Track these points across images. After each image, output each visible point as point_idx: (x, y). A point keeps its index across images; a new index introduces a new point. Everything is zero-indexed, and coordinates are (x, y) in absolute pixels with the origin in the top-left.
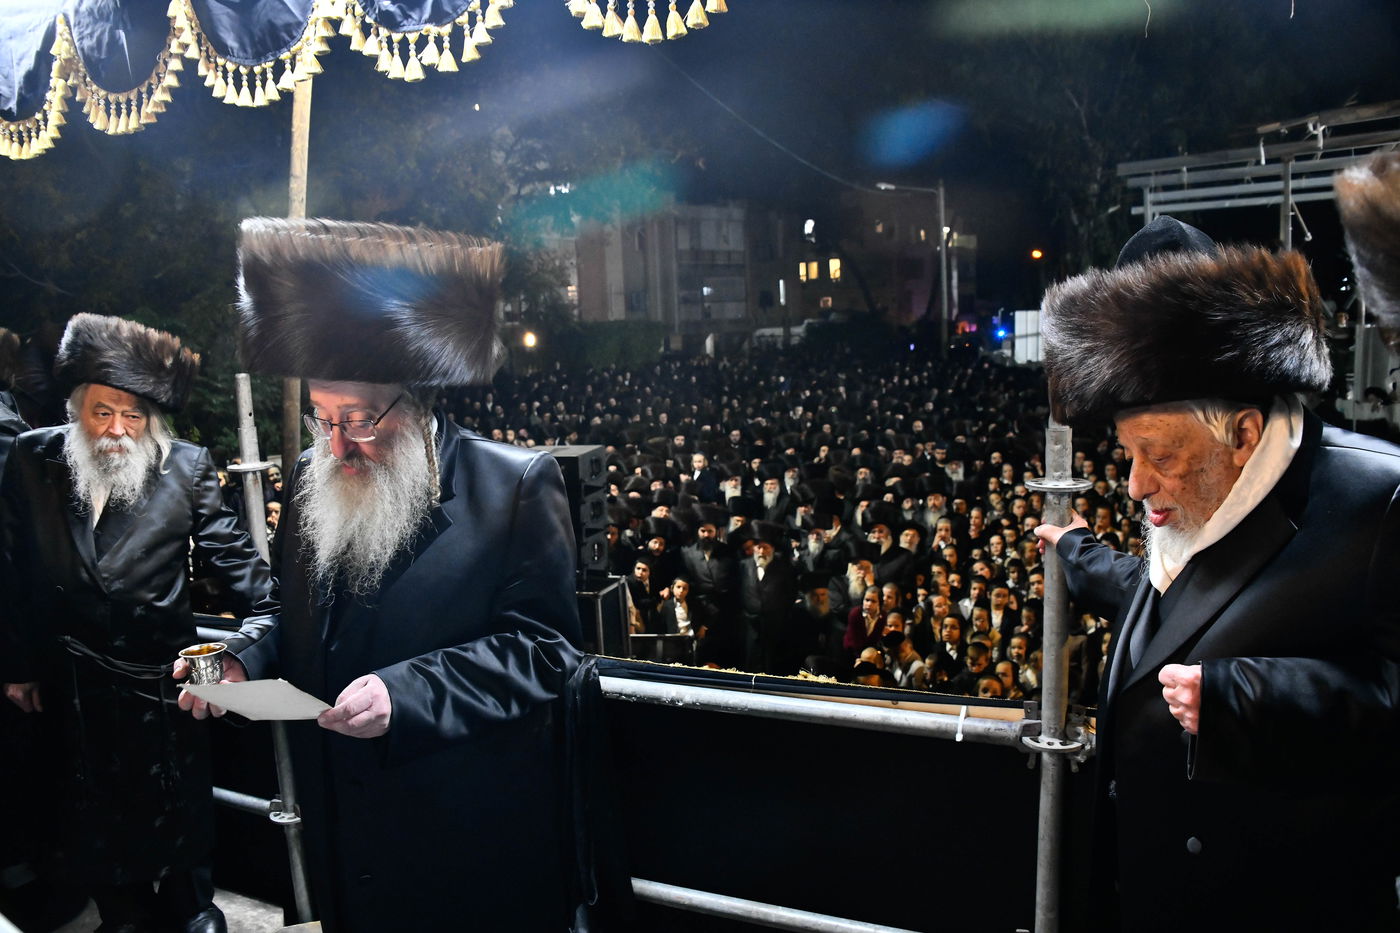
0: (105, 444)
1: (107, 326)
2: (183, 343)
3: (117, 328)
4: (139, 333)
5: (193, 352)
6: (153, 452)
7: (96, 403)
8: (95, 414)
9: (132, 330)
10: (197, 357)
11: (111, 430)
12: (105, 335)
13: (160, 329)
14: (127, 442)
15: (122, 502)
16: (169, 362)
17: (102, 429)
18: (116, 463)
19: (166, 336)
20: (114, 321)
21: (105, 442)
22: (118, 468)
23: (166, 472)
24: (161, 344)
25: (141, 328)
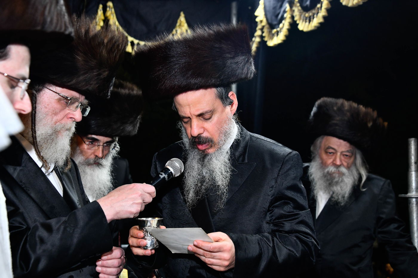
0: (331, 170)
1: (337, 103)
2: (379, 115)
3: (342, 104)
4: (354, 108)
5: (384, 120)
6: (356, 176)
7: (327, 146)
8: (326, 152)
9: (350, 106)
10: (386, 124)
11: (334, 162)
12: (335, 108)
13: (366, 106)
14: (343, 170)
15: (337, 203)
16: (370, 125)
17: (330, 161)
18: (336, 180)
19: (370, 110)
20: (340, 101)
21: (332, 169)
22: (337, 183)
23: (364, 190)
24: (366, 114)
25: (355, 105)
